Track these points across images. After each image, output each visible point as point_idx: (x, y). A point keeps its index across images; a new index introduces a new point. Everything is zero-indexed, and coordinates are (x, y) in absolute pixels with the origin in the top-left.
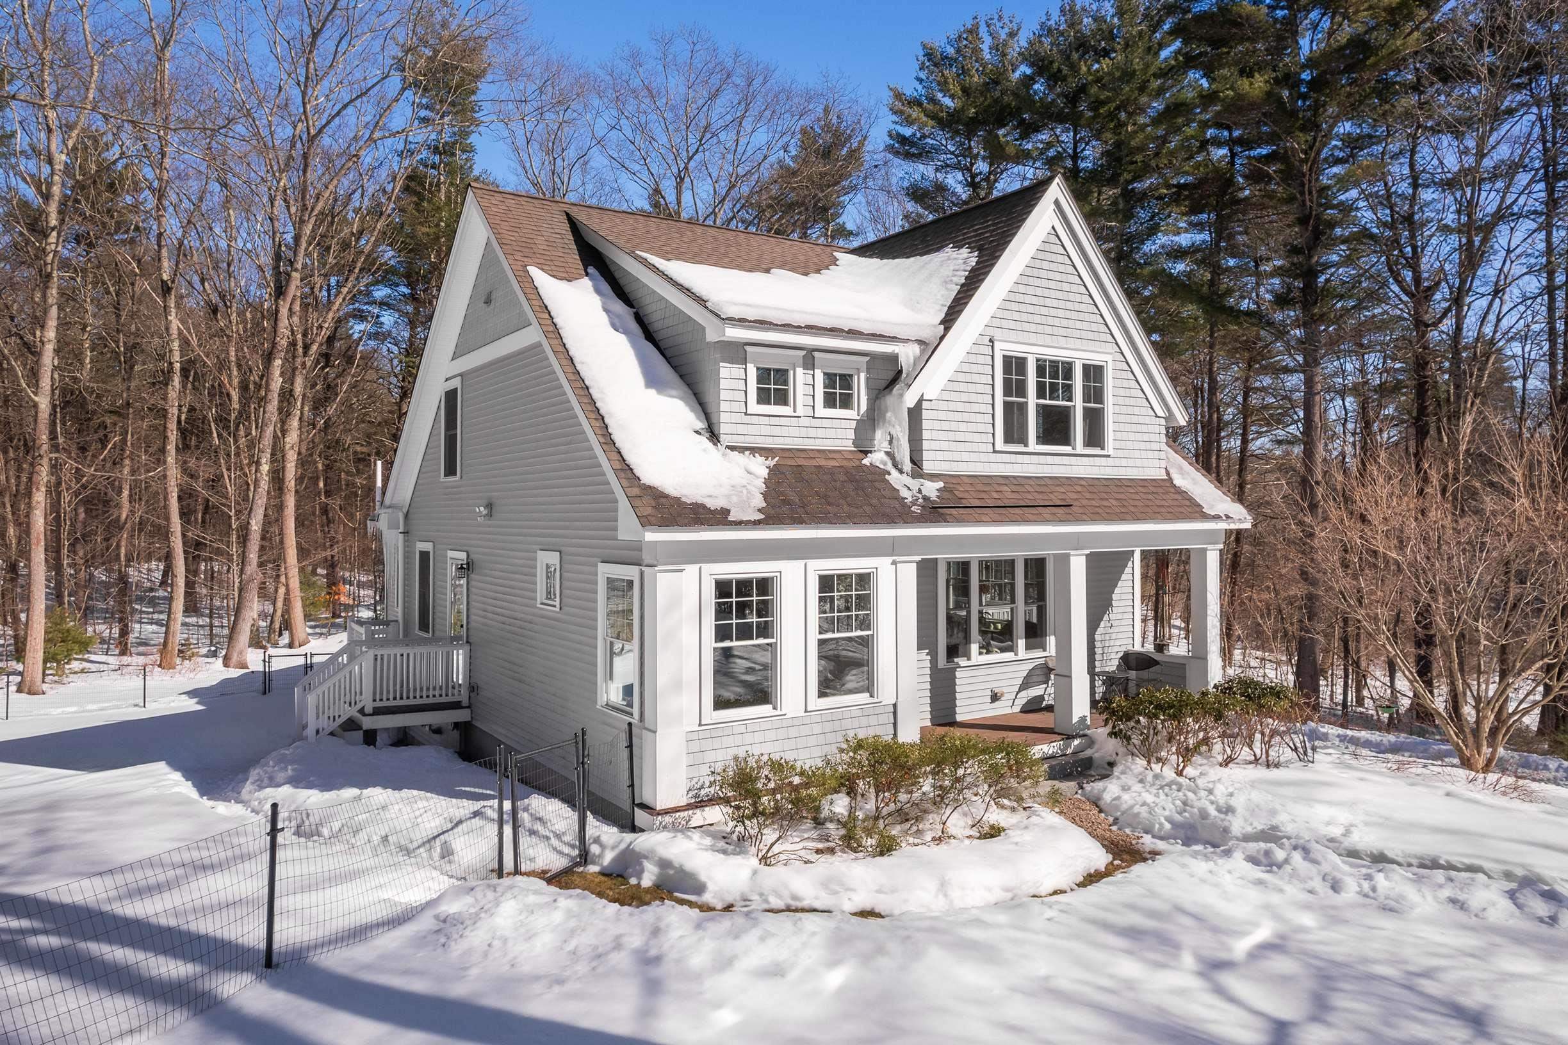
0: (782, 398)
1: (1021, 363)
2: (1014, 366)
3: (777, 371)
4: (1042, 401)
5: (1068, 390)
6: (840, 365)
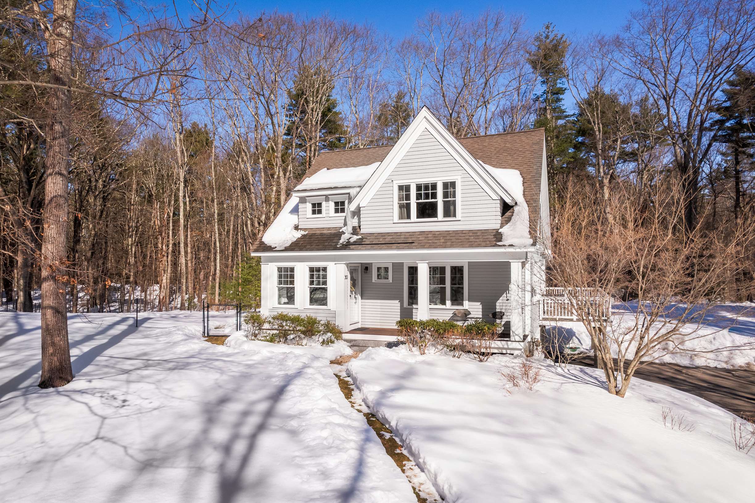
0: (320, 212)
1: (407, 188)
2: (405, 189)
3: (318, 204)
4: (420, 201)
5: (434, 196)
6: (339, 199)
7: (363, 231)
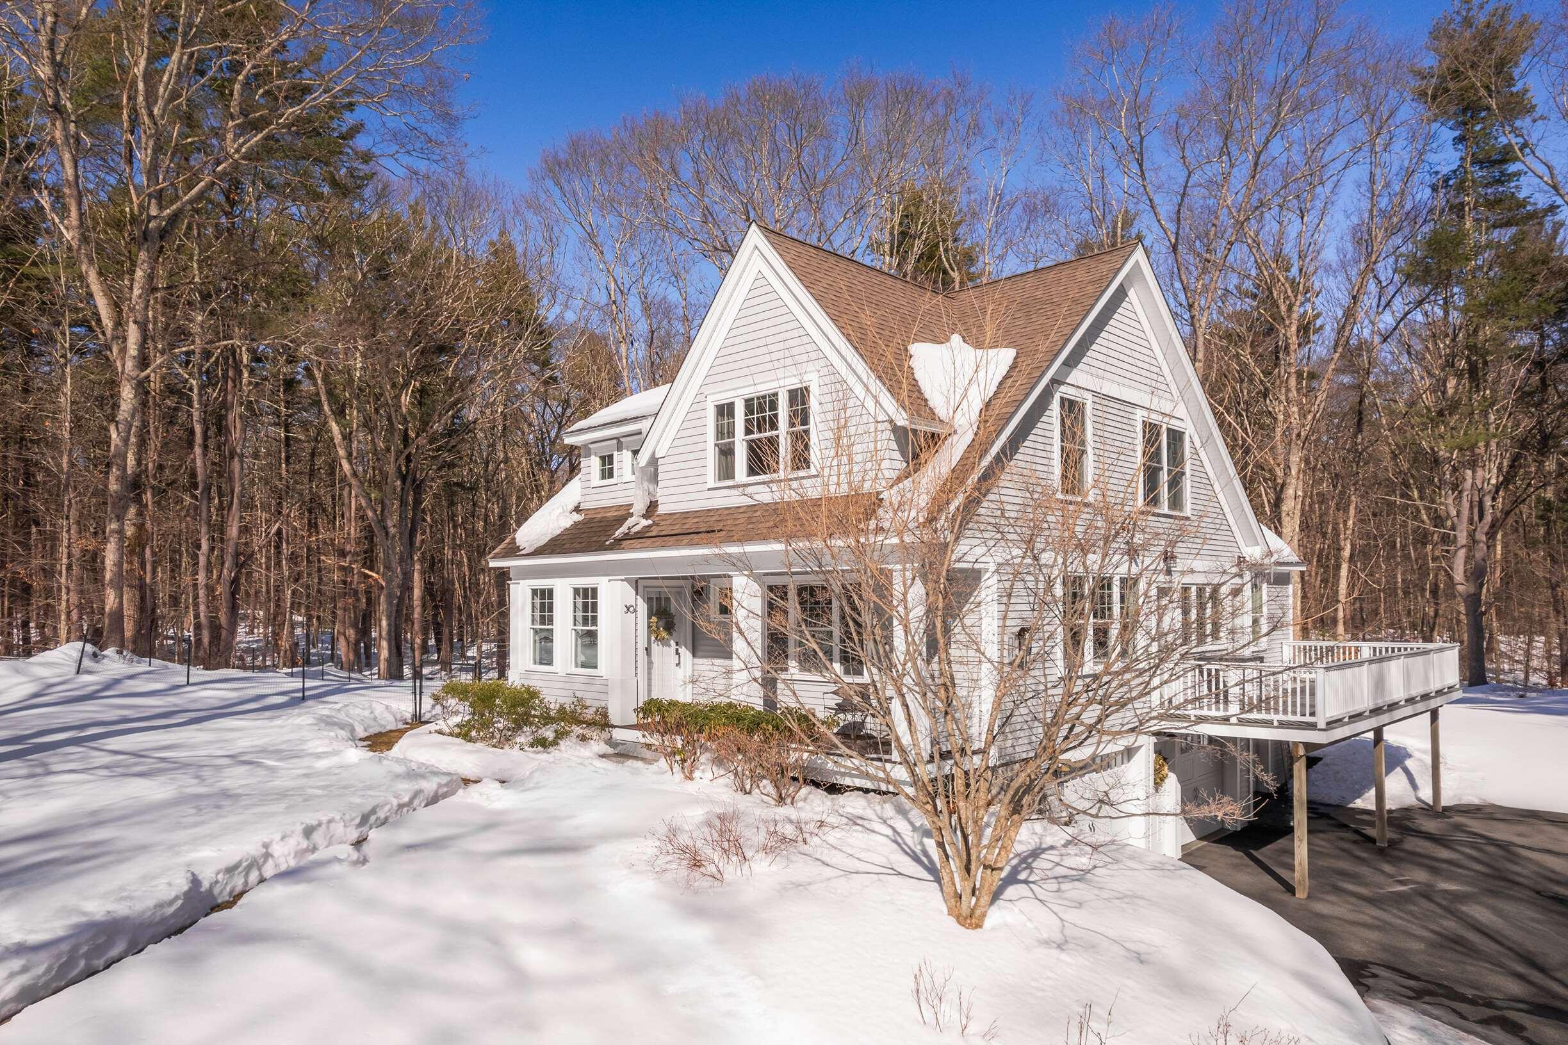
0: (610, 474)
1: (732, 410)
2: (725, 411)
3: (609, 457)
4: (751, 437)
5: (774, 423)
6: (637, 443)
7: (662, 509)
